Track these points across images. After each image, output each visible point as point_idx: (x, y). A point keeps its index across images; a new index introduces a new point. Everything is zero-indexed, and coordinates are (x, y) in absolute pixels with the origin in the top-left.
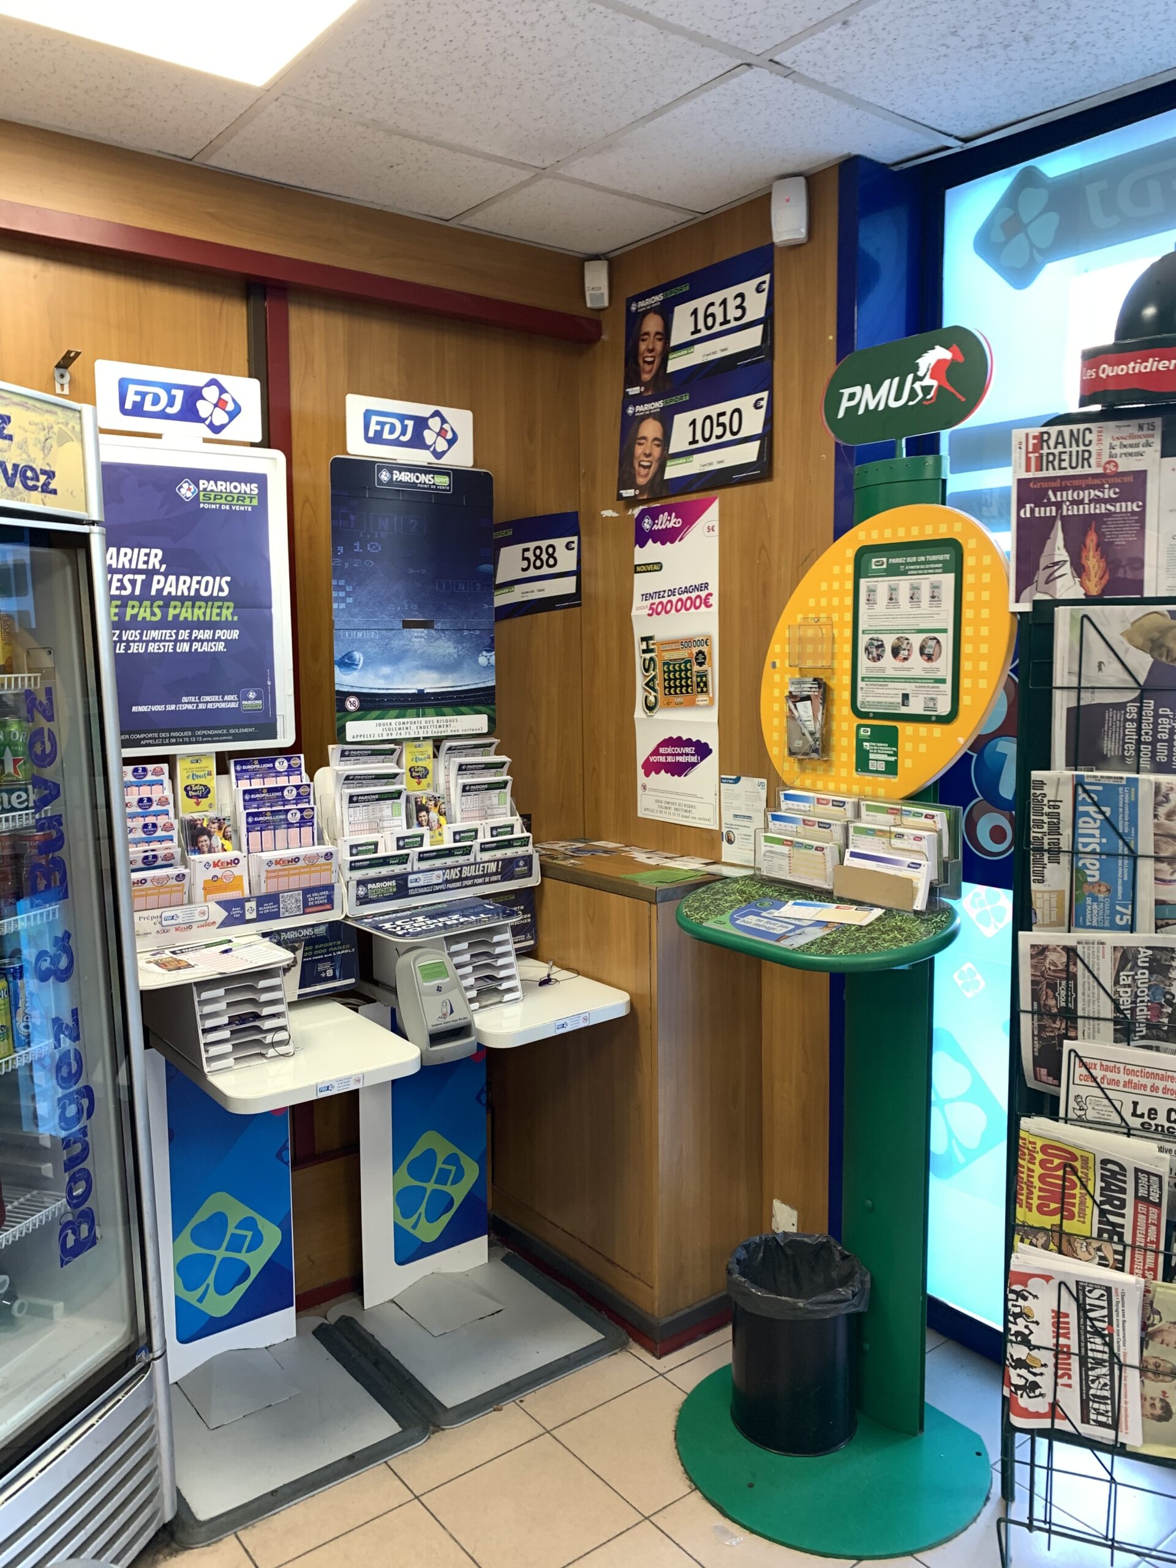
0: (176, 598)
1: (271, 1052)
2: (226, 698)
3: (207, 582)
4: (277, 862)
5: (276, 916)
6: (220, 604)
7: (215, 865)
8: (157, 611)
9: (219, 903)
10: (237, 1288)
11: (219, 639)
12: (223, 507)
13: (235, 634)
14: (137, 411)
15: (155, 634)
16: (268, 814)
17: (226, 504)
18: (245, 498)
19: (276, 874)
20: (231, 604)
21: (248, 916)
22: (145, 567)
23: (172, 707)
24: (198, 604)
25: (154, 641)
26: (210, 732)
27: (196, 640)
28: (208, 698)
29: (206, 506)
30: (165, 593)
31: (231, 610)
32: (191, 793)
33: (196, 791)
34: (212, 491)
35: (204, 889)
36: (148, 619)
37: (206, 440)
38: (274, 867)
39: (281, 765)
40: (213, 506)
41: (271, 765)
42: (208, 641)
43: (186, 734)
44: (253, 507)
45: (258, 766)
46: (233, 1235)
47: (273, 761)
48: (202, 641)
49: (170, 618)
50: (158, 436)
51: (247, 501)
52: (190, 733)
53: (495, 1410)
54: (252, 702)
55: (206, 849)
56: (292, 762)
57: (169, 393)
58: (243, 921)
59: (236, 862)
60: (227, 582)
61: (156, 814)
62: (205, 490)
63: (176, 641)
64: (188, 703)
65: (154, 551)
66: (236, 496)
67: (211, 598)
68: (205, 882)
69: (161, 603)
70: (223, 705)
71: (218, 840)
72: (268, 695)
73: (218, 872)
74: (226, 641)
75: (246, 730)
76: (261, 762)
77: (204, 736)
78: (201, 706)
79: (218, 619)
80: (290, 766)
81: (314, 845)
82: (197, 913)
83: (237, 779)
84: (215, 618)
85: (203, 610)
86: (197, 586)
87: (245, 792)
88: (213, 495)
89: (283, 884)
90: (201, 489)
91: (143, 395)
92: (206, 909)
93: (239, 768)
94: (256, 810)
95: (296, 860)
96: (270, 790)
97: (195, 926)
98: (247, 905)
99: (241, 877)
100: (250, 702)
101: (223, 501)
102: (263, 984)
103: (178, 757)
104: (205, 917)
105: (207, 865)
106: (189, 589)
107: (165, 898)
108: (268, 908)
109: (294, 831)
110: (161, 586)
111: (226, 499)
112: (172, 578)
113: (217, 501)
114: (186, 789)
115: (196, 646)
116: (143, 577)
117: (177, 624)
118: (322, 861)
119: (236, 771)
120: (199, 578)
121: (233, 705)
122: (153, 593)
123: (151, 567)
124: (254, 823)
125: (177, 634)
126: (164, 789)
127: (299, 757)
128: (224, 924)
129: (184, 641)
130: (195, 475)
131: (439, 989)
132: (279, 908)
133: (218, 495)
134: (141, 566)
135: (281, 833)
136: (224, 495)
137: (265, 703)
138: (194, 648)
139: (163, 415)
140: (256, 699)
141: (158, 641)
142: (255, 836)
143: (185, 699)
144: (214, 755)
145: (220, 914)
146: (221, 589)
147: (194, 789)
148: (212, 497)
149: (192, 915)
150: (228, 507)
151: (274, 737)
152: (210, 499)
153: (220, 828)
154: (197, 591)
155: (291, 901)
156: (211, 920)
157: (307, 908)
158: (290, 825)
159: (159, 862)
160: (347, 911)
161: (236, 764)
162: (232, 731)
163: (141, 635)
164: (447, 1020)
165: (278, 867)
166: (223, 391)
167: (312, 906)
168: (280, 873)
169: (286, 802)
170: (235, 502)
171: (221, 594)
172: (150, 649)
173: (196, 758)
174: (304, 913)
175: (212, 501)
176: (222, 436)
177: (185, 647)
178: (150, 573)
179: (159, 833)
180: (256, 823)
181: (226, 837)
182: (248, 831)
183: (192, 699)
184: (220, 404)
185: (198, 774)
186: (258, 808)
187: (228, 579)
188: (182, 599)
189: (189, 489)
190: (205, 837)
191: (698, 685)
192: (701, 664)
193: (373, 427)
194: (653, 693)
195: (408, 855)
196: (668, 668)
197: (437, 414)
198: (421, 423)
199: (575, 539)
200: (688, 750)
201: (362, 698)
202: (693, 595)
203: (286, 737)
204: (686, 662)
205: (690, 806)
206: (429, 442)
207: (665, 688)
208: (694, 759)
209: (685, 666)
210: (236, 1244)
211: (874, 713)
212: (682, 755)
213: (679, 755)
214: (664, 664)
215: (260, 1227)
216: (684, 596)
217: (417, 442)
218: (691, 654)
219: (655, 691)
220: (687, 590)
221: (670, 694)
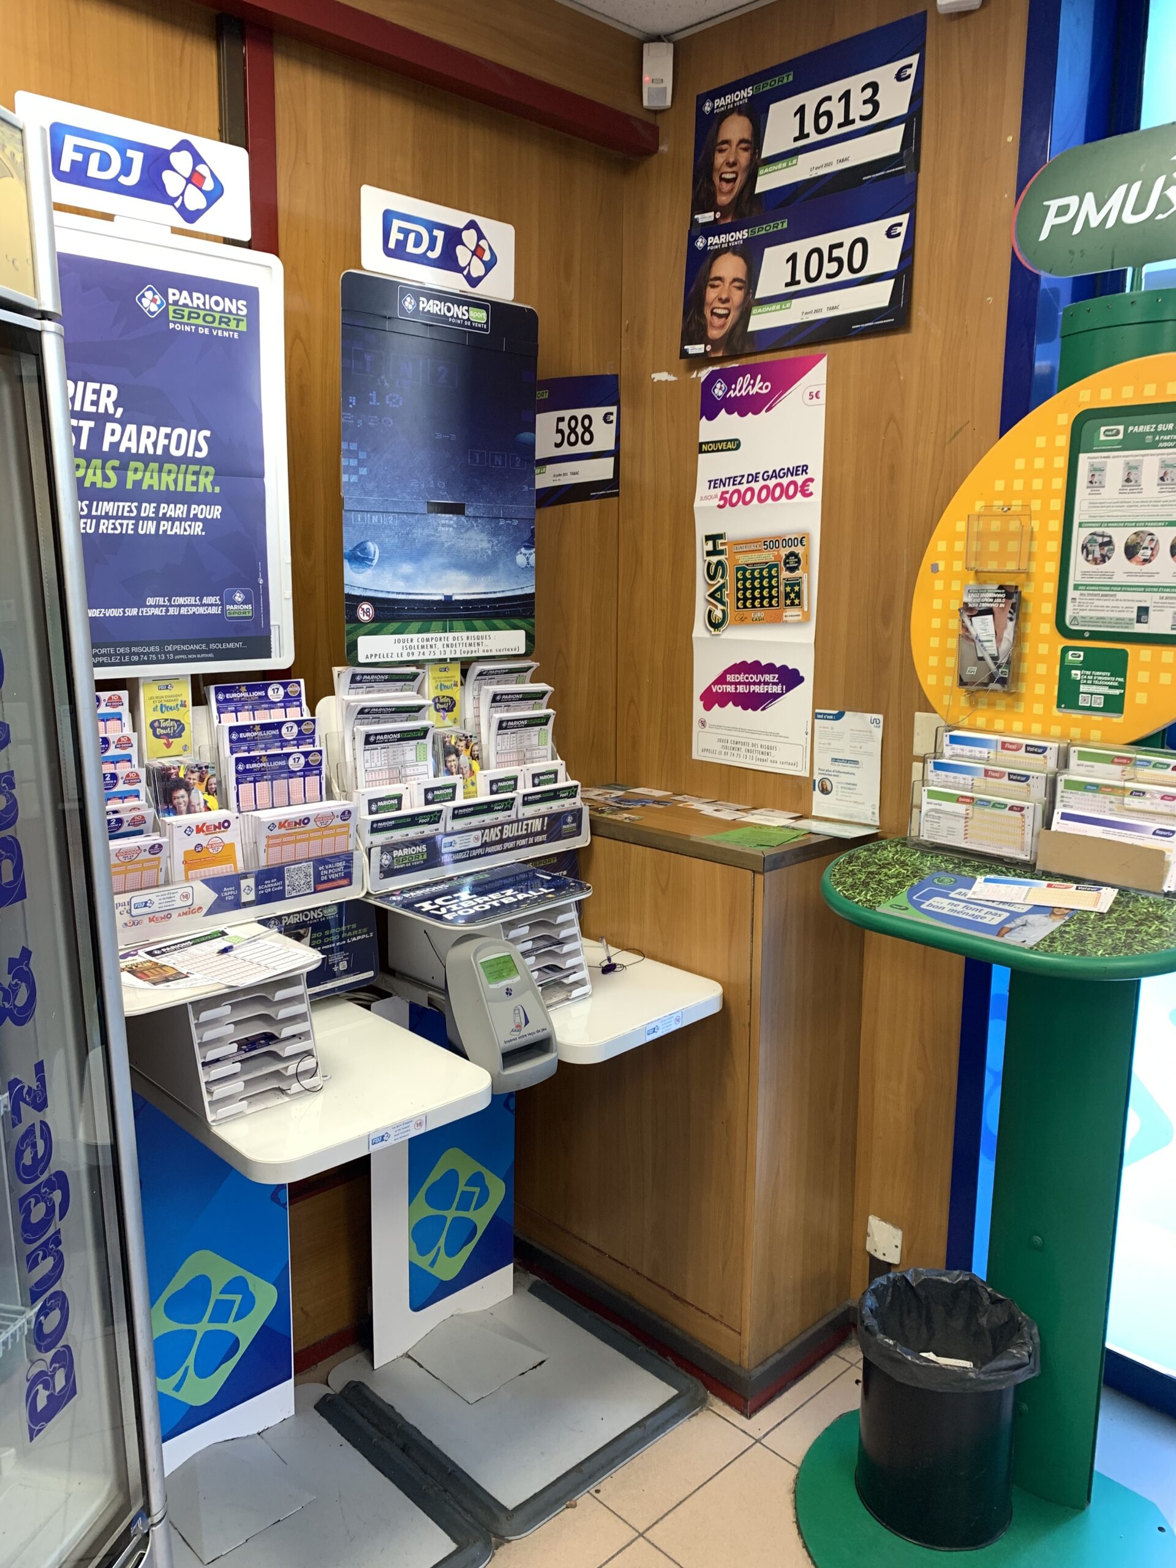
0: (137, 457)
1: (295, 1087)
2: (206, 600)
3: (180, 437)
4: (282, 825)
5: (279, 896)
6: (196, 468)
7: (199, 830)
8: (111, 474)
9: (206, 882)
10: (223, 1366)
11: (196, 518)
12: (201, 331)
13: (216, 512)
14: (78, 175)
15: (108, 507)
16: (264, 759)
17: (204, 327)
18: (229, 320)
19: (278, 841)
20: (211, 470)
21: (245, 898)
22: (93, 409)
23: (134, 612)
24: (167, 466)
25: (107, 517)
26: (185, 648)
27: (165, 518)
28: (181, 600)
29: (178, 327)
30: (122, 449)
31: (211, 478)
32: (159, 731)
33: (165, 728)
34: (186, 305)
35: (185, 862)
36: (99, 485)
37: (175, 231)
38: (277, 831)
39: (276, 693)
40: (188, 328)
41: (262, 693)
42: (180, 520)
43: (152, 649)
44: (240, 333)
45: (246, 695)
46: (217, 1301)
47: (265, 688)
48: (173, 520)
49: (129, 486)
50: (109, 217)
51: (233, 325)
52: (158, 649)
53: (567, 1507)
54: (240, 607)
55: (184, 808)
56: (289, 689)
57: (123, 154)
58: (238, 905)
59: (225, 825)
60: (205, 438)
61: (115, 760)
62: (176, 303)
63: (138, 518)
64: (154, 607)
65: (106, 387)
66: (217, 316)
67: (184, 460)
68: (185, 853)
69: (116, 463)
70: (201, 610)
71: (199, 795)
72: (260, 597)
73: (202, 839)
74: (205, 521)
75: (231, 645)
76: (250, 689)
77: (176, 652)
78: (172, 611)
79: (194, 489)
80: (286, 695)
81: (321, 800)
82: (177, 896)
83: (220, 712)
84: (190, 489)
85: (173, 476)
86: (166, 442)
87: (232, 730)
88: (187, 310)
89: (286, 854)
90: (171, 301)
91: (87, 152)
92: (189, 890)
93: (221, 697)
94: (246, 754)
95: (305, 821)
96: (265, 727)
97: (175, 914)
98: (244, 883)
99: (232, 845)
100: (236, 607)
101: (200, 321)
102: (280, 995)
103: (141, 682)
104: (189, 902)
105: (188, 831)
106: (155, 444)
107: (133, 878)
108: (270, 886)
109: (296, 783)
110: (116, 439)
111: (204, 319)
112: (131, 428)
113: (192, 321)
114: (152, 725)
115: (165, 526)
116: (92, 424)
117: (139, 495)
118: (338, 821)
119: (218, 701)
120: (168, 430)
121: (214, 610)
122: (106, 448)
123: (101, 410)
124: (246, 771)
125: (139, 509)
126: (123, 725)
127: (298, 683)
128: (211, 911)
129: (148, 518)
130: (163, 281)
131: (509, 992)
132: (284, 885)
133: (194, 313)
134: (89, 408)
135: (280, 784)
136: (202, 313)
137: (256, 609)
138: (162, 529)
139: (113, 186)
140: (244, 603)
141: (113, 517)
142: (246, 788)
143: (150, 601)
144: (190, 678)
145: (208, 896)
146: (198, 448)
147: (163, 725)
148: (186, 314)
149: (171, 899)
150: (207, 331)
151: (267, 654)
152: (183, 317)
153: (201, 779)
154: (166, 448)
155: (299, 876)
156: (196, 906)
157: (320, 883)
158: (292, 774)
159: (125, 828)
160: (368, 887)
161: (217, 691)
162: (213, 646)
163: (89, 507)
164: (522, 1033)
165: (283, 831)
166: (198, 159)
167: (325, 882)
168: (285, 839)
169: (284, 743)
170: (216, 324)
171: (198, 455)
172: (102, 529)
173: (165, 683)
174: (315, 891)
175: (185, 320)
176: (198, 226)
177: (150, 528)
178: (101, 419)
179: (121, 787)
180: (247, 771)
181: (208, 791)
182: (238, 782)
183: (160, 600)
184: (194, 179)
185: (168, 704)
186: (249, 751)
187: (207, 433)
188: (146, 459)
189: (154, 300)
190: (182, 792)
191: (787, 596)
192: (792, 570)
193: (395, 236)
194: (720, 607)
195: (440, 811)
196: (744, 574)
197: (472, 225)
198: (453, 237)
199: (614, 409)
200: (768, 678)
201: (378, 606)
202: (785, 481)
203: (283, 656)
204: (771, 567)
205: (771, 748)
206: (462, 262)
207: (738, 599)
208: (777, 689)
209: (769, 572)
210: (222, 1312)
211: (1090, 631)
212: (759, 683)
213: (755, 683)
214: (738, 570)
215: (251, 1288)
216: (771, 483)
217: (448, 261)
218: (779, 555)
219: (723, 603)
220: (775, 474)
221: (745, 607)
